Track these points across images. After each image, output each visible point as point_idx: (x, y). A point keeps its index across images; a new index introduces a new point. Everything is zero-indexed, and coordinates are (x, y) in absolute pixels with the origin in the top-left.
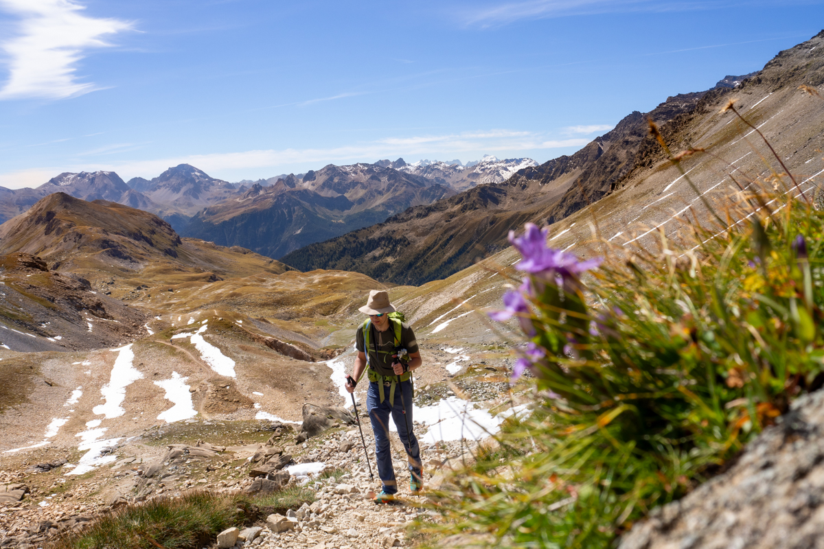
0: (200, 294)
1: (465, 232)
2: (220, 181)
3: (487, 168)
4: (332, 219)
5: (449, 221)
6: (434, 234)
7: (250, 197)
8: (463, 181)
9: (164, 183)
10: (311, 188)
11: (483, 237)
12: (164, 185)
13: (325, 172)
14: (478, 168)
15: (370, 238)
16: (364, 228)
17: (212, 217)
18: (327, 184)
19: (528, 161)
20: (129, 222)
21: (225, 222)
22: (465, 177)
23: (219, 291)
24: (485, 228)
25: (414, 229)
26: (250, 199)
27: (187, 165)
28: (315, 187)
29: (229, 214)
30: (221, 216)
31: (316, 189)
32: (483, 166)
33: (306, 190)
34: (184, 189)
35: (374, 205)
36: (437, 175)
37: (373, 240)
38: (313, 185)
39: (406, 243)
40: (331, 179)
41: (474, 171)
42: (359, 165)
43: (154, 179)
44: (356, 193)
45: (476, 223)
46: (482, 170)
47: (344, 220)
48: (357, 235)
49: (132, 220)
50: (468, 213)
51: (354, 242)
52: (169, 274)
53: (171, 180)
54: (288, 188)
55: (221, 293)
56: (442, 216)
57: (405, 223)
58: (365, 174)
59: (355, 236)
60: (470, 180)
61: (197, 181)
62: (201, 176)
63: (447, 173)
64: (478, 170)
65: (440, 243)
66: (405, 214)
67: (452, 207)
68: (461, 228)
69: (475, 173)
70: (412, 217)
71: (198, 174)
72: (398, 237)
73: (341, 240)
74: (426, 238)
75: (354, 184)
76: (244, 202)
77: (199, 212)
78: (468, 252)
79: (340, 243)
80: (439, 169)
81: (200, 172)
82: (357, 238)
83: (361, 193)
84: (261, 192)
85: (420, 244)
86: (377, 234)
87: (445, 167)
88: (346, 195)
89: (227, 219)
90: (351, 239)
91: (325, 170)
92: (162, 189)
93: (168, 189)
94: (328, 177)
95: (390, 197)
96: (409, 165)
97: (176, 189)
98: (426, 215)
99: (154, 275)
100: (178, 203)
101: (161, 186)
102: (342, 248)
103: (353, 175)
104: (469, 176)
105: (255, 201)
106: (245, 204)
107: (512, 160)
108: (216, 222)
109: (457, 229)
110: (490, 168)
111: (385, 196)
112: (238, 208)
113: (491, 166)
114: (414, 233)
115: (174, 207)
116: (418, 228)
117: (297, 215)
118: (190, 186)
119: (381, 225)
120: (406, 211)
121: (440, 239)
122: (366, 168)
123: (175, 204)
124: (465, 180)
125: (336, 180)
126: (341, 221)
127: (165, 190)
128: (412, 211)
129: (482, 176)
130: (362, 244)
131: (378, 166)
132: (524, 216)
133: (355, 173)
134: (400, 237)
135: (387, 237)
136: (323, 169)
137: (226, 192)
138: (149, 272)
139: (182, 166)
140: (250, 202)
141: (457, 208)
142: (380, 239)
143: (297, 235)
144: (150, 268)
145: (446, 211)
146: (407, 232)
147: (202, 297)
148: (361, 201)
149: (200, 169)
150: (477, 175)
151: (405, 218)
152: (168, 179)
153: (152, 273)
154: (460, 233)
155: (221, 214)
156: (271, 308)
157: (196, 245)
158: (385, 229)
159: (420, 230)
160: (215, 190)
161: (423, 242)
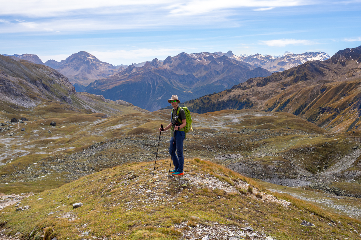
0: (91, 129)
1: (300, 97)
2: (106, 63)
3: (292, 58)
4: (183, 90)
5: (284, 89)
6: (272, 98)
7: (127, 74)
8: (274, 67)
9: (69, 63)
10: (169, 68)
11: (315, 101)
12: (69, 65)
13: (179, 58)
14: (285, 58)
15: (220, 100)
16: (215, 93)
17: (100, 86)
18: (180, 66)
19: (322, 54)
20: (32, 72)
21: (109, 90)
22: (276, 65)
23: (118, 127)
24: (317, 94)
25: (257, 94)
26: (126, 75)
27: (85, 52)
28: (172, 68)
29: (112, 84)
30: (107, 86)
31: (173, 69)
32: (289, 57)
33: (165, 70)
34: (81, 68)
35: (213, 81)
36: (256, 63)
37: (223, 102)
38: (170, 66)
39: (250, 105)
40: (183, 62)
41: (283, 61)
42: (203, 54)
43: (62, 61)
44: (201, 73)
45: (309, 90)
46: (288, 60)
47: (192, 91)
48: (210, 98)
49: (34, 71)
50: (300, 83)
51: (208, 103)
52: (59, 112)
53: (74, 62)
54: (153, 67)
55: (120, 129)
56: (279, 85)
57: (248, 90)
58: (207, 60)
59: (208, 99)
60: (280, 67)
61: (91, 63)
62: (94, 60)
63: (263, 62)
64: (285, 60)
65: (279, 105)
66: (246, 83)
67: (285, 78)
68: (297, 94)
69: (283, 62)
70: (253, 86)
71: (92, 58)
72: (243, 100)
73: (197, 101)
74: (266, 101)
75: (200, 66)
76: (122, 77)
77: (91, 83)
78: (304, 113)
79: (197, 103)
80: (257, 59)
81: (93, 57)
82: (210, 100)
83: (204, 73)
84: (134, 70)
85: (261, 106)
86: (226, 98)
87: (261, 57)
88: (194, 74)
89: (111, 88)
90: (206, 101)
91: (179, 56)
92: (68, 67)
93: (71, 67)
94: (181, 61)
95: (225, 76)
96: (236, 56)
97: (77, 69)
98: (264, 85)
99: (44, 113)
100: (77, 77)
101: (66, 66)
102: (198, 108)
103: (199, 60)
104: (279, 64)
105: (130, 76)
106: (123, 78)
107: (310, 53)
108: (103, 89)
109: (292, 95)
110: (295, 58)
111: (221, 75)
112: (118, 81)
113: (295, 57)
114: (256, 97)
115: (75, 79)
116: (259, 93)
117: (159, 86)
118: (86, 66)
119: (229, 91)
120: (248, 81)
121: (279, 103)
122: (208, 56)
123: (76, 78)
124: (276, 67)
125: (187, 63)
126: (190, 91)
127: (69, 68)
128: (252, 82)
129: (288, 64)
130: (214, 105)
131: (216, 54)
132: (351, 85)
133: (200, 59)
134: (245, 100)
135: (234, 100)
136: (178, 56)
137: (109, 71)
138: (39, 110)
139: (81, 53)
140: (126, 77)
141: (289, 79)
142: (229, 101)
143: (159, 100)
144: (42, 106)
145: (281, 82)
146: (250, 96)
147: (94, 134)
148: (204, 78)
149: (93, 55)
150: (284, 63)
151: (247, 86)
152: (72, 61)
153: (42, 111)
154: (296, 97)
155: (107, 84)
156: (203, 152)
157: (89, 97)
158: (232, 94)
159: (261, 95)
160: (102, 69)
161: (264, 104)
